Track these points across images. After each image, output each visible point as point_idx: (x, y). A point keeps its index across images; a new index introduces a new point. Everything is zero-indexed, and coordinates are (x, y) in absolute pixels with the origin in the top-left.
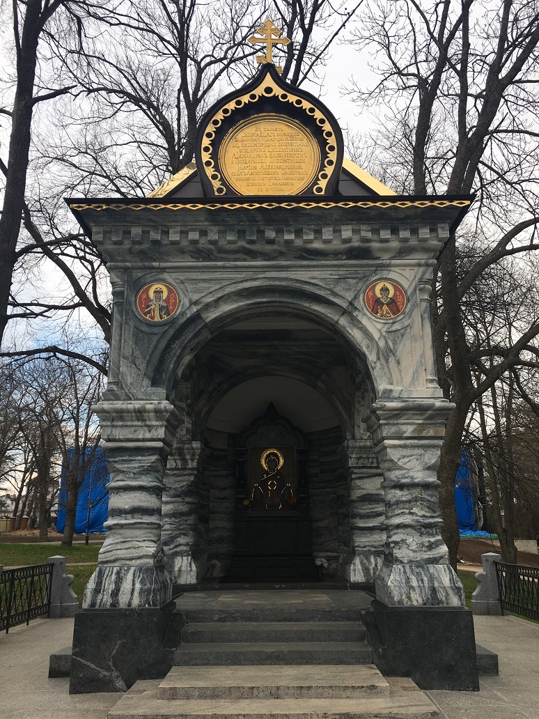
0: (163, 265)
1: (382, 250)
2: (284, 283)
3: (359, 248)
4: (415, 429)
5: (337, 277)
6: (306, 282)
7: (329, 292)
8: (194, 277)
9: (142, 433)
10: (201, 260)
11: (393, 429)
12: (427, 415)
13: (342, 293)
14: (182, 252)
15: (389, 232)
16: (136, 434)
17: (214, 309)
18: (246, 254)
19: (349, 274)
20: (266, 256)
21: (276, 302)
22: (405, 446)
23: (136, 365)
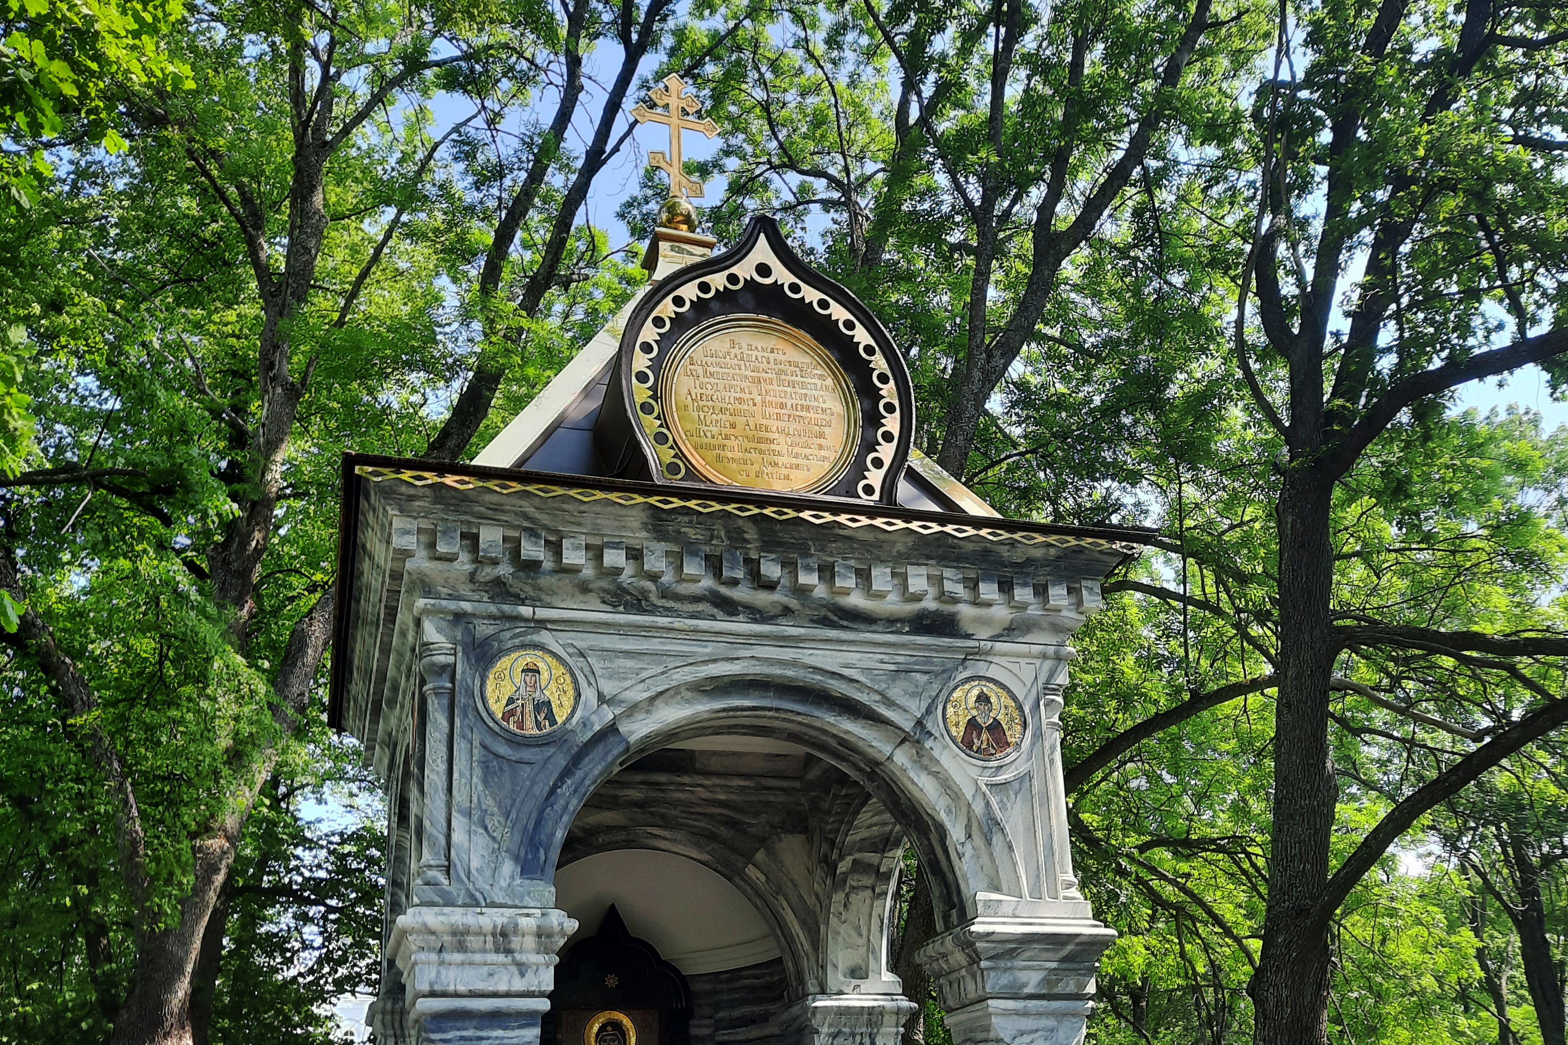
0: (542, 613)
1: (979, 621)
2: (790, 673)
3: (937, 614)
4: (1043, 980)
5: (893, 667)
6: (833, 673)
7: (878, 698)
8: (607, 645)
9: (506, 978)
10: (621, 609)
11: (1005, 979)
12: (1064, 952)
13: (902, 701)
14: (585, 588)
15: (996, 586)
16: (492, 981)
17: (644, 716)
18: (716, 605)
19: (916, 663)
20: (757, 614)
21: (770, 709)
22: (1025, 1014)
23: (486, 829)
